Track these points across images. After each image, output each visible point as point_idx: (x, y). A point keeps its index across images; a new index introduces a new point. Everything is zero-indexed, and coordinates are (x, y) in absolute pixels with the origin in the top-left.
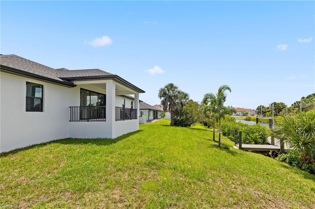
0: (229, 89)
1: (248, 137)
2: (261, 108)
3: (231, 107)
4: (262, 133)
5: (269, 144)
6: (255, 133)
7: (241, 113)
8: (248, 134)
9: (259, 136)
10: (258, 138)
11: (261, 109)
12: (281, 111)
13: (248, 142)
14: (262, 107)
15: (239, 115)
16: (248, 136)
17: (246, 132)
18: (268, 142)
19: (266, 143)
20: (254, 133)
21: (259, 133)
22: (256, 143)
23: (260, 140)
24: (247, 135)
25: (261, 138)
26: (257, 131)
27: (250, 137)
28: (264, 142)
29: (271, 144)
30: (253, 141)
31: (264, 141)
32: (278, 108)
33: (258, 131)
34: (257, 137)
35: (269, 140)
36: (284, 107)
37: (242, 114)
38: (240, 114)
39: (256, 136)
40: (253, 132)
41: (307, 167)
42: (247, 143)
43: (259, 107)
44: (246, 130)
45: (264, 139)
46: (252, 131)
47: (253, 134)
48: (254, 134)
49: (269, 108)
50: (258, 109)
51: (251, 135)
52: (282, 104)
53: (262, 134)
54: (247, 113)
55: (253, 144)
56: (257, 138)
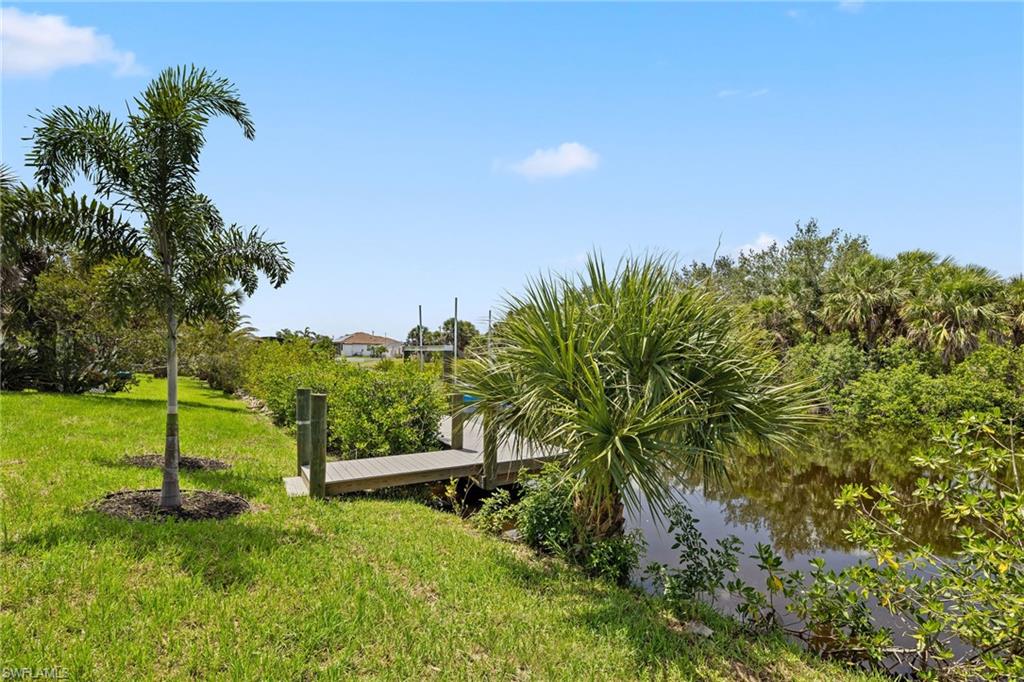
0: (233, 108)
1: (366, 425)
2: (421, 334)
3: (252, 236)
4: (422, 401)
5: (445, 447)
6: (395, 405)
7: (365, 347)
8: (364, 409)
9: (410, 417)
10: (405, 424)
11: (421, 338)
12: (467, 343)
13: (362, 446)
14: (424, 332)
15: (361, 356)
16: (364, 417)
17: (359, 399)
18: (441, 439)
19: (434, 445)
20: (391, 402)
21: (409, 403)
22: (398, 448)
23: (410, 434)
24: (360, 417)
25: (415, 423)
26: (402, 394)
27: (373, 422)
28: (429, 442)
29: (450, 443)
30: (387, 438)
31: (428, 434)
32: (461, 335)
33: (405, 392)
34: (403, 421)
35: (445, 428)
36: (473, 335)
37: (369, 353)
38: (364, 353)
39: (398, 416)
40: (384, 398)
41: (609, 554)
42: (362, 455)
43: (414, 330)
44: (360, 390)
45: (426, 426)
46: (380, 395)
47: (386, 410)
48: (390, 410)
49: (439, 335)
50: (411, 335)
51: (376, 415)
52: (469, 325)
53: (421, 406)
54: (384, 350)
55: (383, 455)
56: (400, 426)
